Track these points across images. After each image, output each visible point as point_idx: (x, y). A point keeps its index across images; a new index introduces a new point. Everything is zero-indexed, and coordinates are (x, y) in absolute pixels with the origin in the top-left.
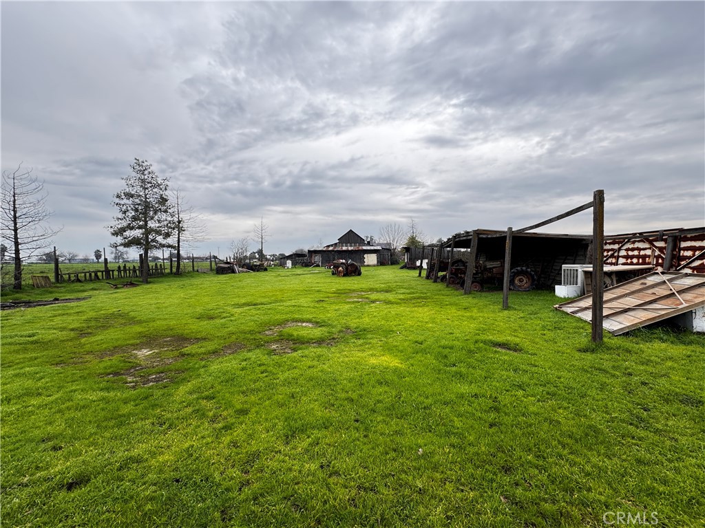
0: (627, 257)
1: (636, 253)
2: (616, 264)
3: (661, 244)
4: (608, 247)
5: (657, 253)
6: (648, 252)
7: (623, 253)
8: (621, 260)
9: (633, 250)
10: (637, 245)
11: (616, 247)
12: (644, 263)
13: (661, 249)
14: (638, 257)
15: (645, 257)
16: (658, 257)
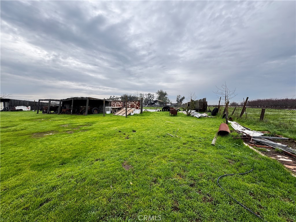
0: (116, 105)
1: (118, 104)
2: (114, 107)
3: (122, 103)
4: (113, 103)
5: (121, 104)
6: (120, 104)
7: (116, 104)
8: (115, 106)
9: (117, 104)
10: (118, 103)
11: (114, 103)
12: (119, 106)
13: (122, 104)
14: (118, 105)
15: (119, 105)
16: (122, 105)
